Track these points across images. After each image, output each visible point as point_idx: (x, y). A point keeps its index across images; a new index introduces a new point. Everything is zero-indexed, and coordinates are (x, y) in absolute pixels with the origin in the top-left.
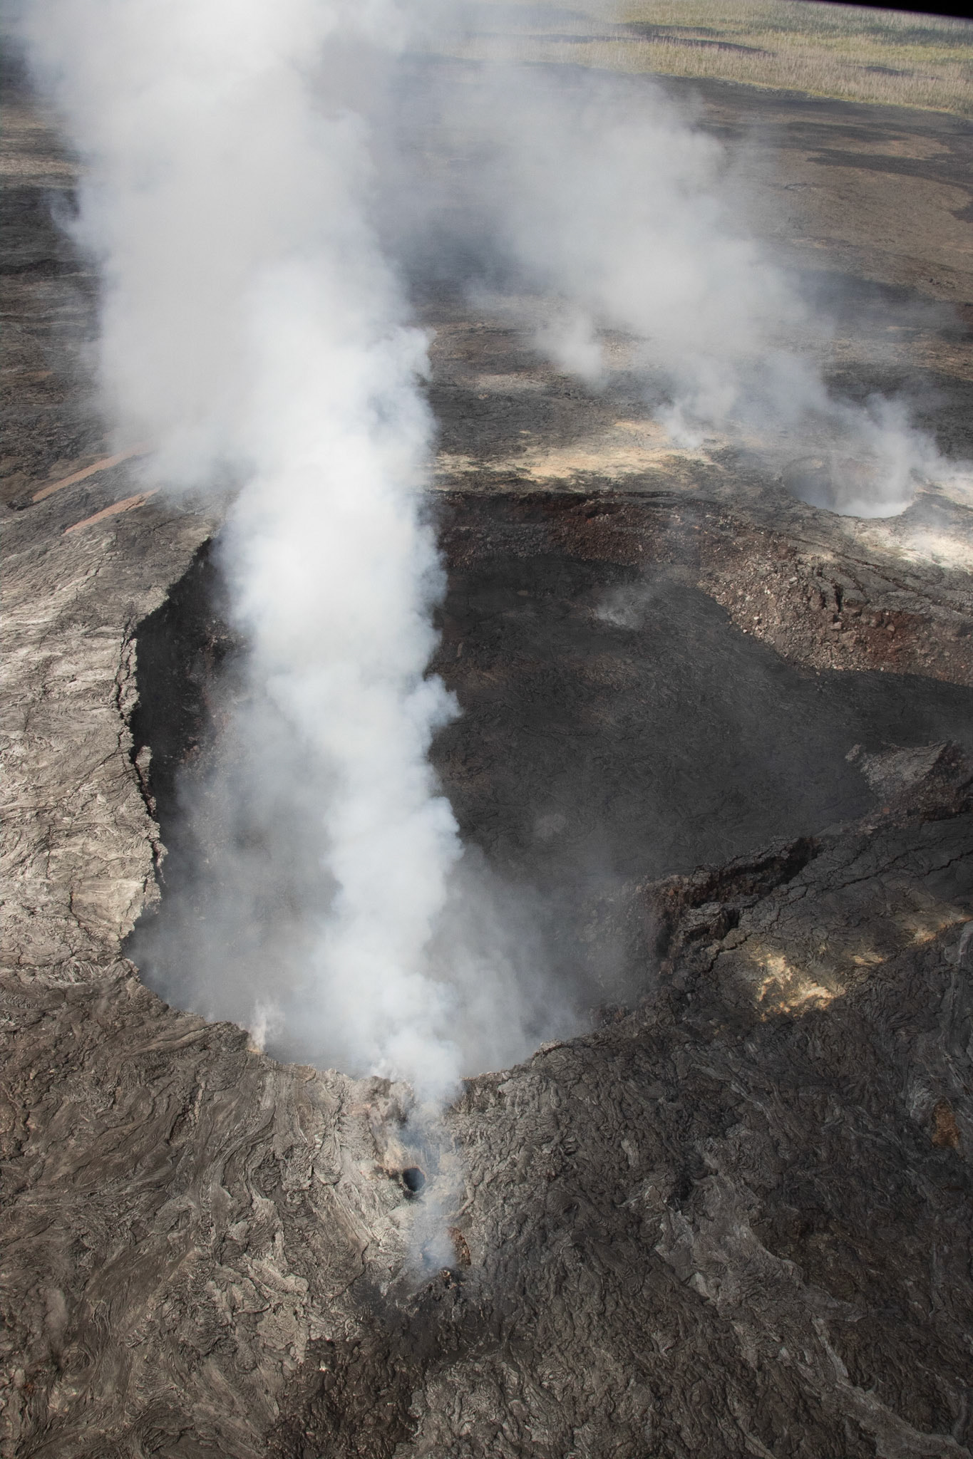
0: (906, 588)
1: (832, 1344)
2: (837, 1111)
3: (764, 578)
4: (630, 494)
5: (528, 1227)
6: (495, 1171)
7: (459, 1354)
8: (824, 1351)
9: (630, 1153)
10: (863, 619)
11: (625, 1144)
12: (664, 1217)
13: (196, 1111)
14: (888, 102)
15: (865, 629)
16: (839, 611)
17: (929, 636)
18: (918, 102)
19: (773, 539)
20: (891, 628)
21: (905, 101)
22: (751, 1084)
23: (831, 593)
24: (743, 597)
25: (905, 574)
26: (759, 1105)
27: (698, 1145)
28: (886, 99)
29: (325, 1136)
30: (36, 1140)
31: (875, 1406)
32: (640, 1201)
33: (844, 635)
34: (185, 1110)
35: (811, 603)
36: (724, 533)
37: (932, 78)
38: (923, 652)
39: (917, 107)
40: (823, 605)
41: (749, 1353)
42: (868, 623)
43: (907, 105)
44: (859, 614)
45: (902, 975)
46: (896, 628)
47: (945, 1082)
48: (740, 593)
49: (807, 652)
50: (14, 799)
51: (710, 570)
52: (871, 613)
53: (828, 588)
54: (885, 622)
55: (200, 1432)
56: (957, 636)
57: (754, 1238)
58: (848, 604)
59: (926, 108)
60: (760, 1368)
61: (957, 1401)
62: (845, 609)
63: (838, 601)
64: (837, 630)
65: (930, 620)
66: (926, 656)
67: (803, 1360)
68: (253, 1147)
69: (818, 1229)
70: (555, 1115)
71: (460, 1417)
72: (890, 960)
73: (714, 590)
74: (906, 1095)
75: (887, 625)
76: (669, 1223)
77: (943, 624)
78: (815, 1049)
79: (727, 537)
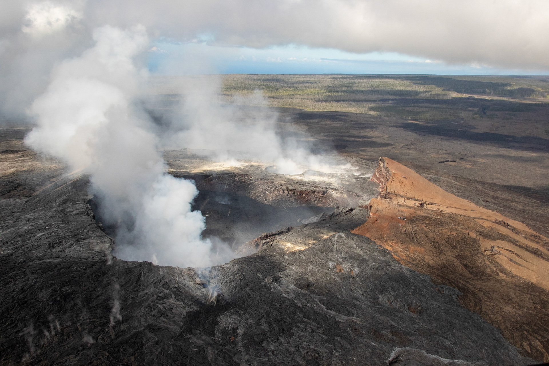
0: (306, 186)
1: (320, 303)
2: (311, 267)
3: (265, 190)
4: (222, 174)
5: (237, 289)
6: (226, 280)
7: (226, 310)
8: (318, 304)
9: (260, 275)
10: (296, 194)
11: (258, 274)
12: (272, 284)
13: (142, 278)
14: (277, 106)
15: (297, 197)
16: (288, 193)
17: (315, 196)
18: (286, 105)
19: (266, 181)
20: (304, 195)
21: (282, 105)
22: (287, 263)
23: (285, 188)
24: (260, 196)
25: (306, 183)
26: (291, 267)
27: (277, 274)
28: (276, 105)
29: (179, 278)
30: (99, 287)
31: (334, 313)
32: (265, 283)
33: (291, 198)
34: (139, 278)
35: (280, 192)
36: (251, 181)
37: (290, 99)
38: (314, 200)
39: (286, 107)
40: (284, 192)
41: (300, 305)
42: (297, 195)
43: (283, 106)
44: (294, 193)
45: (322, 244)
46: (305, 195)
47: (337, 260)
48: (259, 195)
49: (281, 204)
50: (65, 234)
51: (249, 191)
52: (298, 192)
53: (284, 188)
54: (302, 193)
55: (163, 328)
56: (323, 195)
57: (296, 287)
58: (291, 191)
59: (289, 107)
60: (303, 307)
61: (354, 311)
62: (290, 192)
63: (288, 190)
64: (289, 198)
65: (314, 192)
66: (315, 201)
67: (314, 306)
68: (161, 281)
69: (312, 286)
70: (238, 269)
71: (230, 320)
72: (318, 242)
73: (251, 196)
74: (328, 264)
75: (302, 194)
76: (273, 285)
77: (318, 192)
78: (302, 257)
79: (252, 182)
